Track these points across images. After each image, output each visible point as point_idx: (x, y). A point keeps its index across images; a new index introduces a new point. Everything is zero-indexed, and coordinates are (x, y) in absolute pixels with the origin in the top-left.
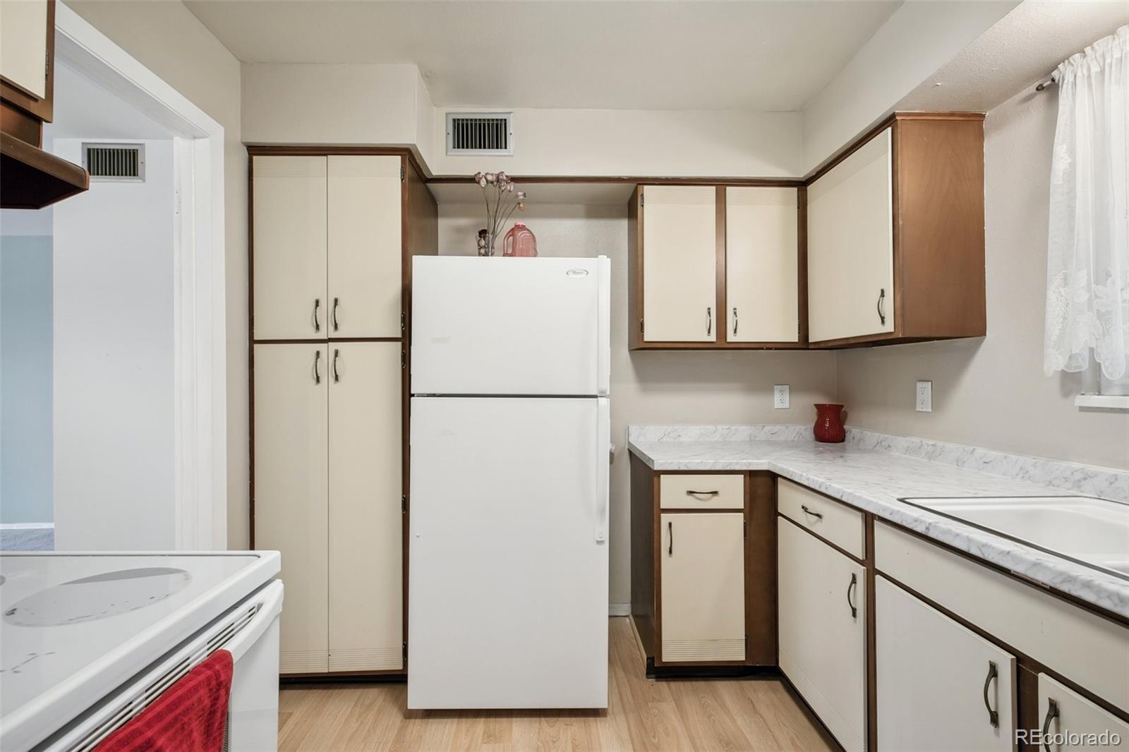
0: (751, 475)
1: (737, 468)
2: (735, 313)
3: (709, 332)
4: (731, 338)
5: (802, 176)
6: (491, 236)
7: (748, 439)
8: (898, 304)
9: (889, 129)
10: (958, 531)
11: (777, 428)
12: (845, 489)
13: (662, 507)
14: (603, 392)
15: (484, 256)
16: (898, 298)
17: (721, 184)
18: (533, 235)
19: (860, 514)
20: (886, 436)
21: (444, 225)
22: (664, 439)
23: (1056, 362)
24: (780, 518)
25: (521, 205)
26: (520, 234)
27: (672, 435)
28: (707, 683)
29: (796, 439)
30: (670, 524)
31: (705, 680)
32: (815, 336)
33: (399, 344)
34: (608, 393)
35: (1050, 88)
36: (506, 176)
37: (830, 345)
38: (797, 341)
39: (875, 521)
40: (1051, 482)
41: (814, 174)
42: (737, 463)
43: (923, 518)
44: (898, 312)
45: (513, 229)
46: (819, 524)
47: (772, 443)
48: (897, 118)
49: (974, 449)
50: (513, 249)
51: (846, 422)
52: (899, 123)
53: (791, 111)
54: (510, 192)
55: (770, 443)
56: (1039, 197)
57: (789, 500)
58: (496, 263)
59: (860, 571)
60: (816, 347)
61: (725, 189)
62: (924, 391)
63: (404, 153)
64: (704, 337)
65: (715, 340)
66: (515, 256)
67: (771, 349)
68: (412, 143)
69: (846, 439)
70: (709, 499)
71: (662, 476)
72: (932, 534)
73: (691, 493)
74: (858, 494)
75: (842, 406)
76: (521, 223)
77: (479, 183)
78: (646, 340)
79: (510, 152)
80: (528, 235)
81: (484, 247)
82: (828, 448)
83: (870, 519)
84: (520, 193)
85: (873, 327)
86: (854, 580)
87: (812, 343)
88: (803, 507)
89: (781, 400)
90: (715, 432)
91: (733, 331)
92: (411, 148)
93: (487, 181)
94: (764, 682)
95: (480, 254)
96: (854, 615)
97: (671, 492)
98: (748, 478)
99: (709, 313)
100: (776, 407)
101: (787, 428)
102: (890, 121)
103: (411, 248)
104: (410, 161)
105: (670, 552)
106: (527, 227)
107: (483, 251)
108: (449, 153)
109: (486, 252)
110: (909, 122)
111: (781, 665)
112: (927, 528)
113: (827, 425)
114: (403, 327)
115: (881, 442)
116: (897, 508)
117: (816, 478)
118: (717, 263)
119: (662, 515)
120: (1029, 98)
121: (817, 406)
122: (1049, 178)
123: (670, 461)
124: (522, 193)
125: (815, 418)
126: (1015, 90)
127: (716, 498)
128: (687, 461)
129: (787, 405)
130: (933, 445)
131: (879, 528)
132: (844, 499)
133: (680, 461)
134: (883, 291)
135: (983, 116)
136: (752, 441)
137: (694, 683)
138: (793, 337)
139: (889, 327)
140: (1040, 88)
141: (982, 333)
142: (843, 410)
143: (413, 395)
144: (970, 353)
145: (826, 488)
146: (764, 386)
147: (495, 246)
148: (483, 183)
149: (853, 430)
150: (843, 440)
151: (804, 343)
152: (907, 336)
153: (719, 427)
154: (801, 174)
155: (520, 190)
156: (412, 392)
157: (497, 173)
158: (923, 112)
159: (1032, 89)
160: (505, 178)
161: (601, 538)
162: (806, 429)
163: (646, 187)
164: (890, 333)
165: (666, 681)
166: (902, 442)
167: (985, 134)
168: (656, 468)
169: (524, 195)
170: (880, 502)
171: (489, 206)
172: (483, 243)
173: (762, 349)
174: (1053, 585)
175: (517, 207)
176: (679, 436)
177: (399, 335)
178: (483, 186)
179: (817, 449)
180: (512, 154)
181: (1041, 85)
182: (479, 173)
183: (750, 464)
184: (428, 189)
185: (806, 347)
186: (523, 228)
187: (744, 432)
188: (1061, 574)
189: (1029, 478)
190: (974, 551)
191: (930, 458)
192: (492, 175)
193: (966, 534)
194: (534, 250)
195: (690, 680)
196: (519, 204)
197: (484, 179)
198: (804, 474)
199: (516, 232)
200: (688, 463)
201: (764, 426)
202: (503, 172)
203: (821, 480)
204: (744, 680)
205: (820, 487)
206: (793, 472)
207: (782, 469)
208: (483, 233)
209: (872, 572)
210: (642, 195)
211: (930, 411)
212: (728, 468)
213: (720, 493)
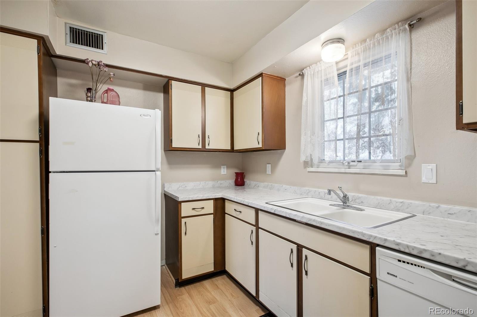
0: (216, 200)
1: (211, 198)
2: (209, 137)
3: (199, 144)
4: (207, 147)
5: (232, 88)
6: (94, 92)
7: (212, 186)
8: (263, 138)
9: (261, 78)
10: (283, 211)
11: (222, 182)
12: (250, 202)
13: (182, 216)
14: (158, 169)
15: (90, 101)
16: (263, 136)
17: (204, 86)
18: (118, 94)
19: (254, 209)
20: (258, 183)
21: (61, 82)
22: (180, 188)
23: (303, 158)
24: (226, 215)
25: (111, 79)
26: (111, 93)
27: (183, 186)
28: (200, 283)
29: (229, 185)
30: (185, 223)
31: (199, 282)
32: (236, 148)
33: (38, 144)
34: (160, 169)
35: (302, 75)
36: (103, 63)
37: (241, 151)
38: (230, 149)
39: (259, 211)
40: (301, 194)
41: (236, 88)
42: (211, 196)
43: (273, 208)
44: (263, 141)
45: (107, 90)
46: (240, 215)
47: (220, 188)
48: (263, 75)
49: (282, 186)
50: (107, 100)
51: (245, 179)
52: (264, 76)
53: (229, 63)
54: (106, 71)
55: (220, 187)
56: (299, 108)
57: (229, 208)
58: (97, 106)
59: (254, 229)
60: (236, 151)
61: (205, 88)
62: (269, 167)
63: (40, 39)
64: (197, 146)
65: (201, 148)
66: (108, 104)
67: (220, 152)
68: (46, 35)
69: (245, 184)
70: (201, 210)
71: (182, 203)
72: (276, 213)
73: (194, 209)
74: (254, 203)
75: (244, 173)
76: (111, 87)
77: (88, 64)
78: (173, 146)
79: (105, 52)
80: (115, 94)
81: (90, 97)
82: (240, 188)
83: (257, 210)
84: (111, 73)
85: (255, 145)
86: (252, 233)
87: (235, 150)
88: (235, 210)
89: (224, 171)
90: (200, 184)
91: (208, 145)
92: (44, 37)
93: (93, 64)
94: (220, 277)
95: (87, 100)
96: (252, 244)
97: (185, 210)
98: (215, 201)
99: (199, 137)
100: (222, 174)
101: (226, 182)
102: (261, 75)
103: (45, 92)
104: (42, 43)
105: (186, 234)
106: (114, 90)
107: (89, 99)
108: (67, 45)
109: (91, 99)
110: (267, 77)
111: (226, 269)
112: (275, 211)
113: (239, 180)
114: (40, 135)
115: (256, 185)
116: (266, 206)
117: (239, 199)
118: (202, 117)
119: (182, 219)
120: (297, 77)
121: (236, 173)
122: (302, 102)
123: (185, 197)
124: (113, 74)
125: (235, 178)
126: (293, 74)
127: (203, 210)
128: (192, 196)
129: (225, 173)
130: (271, 185)
131: (260, 213)
132: (249, 205)
133: (190, 196)
134: (259, 133)
135: (285, 79)
136: (214, 187)
137: (195, 284)
138: (229, 148)
139: (260, 146)
140: (300, 75)
141: (285, 149)
142: (244, 174)
143: (50, 172)
144: (282, 154)
145: (243, 202)
146: (217, 166)
147: (97, 97)
148: (90, 64)
149: (247, 181)
150: (244, 185)
151: (232, 150)
152: (265, 149)
153: (201, 182)
154: (232, 87)
155: (112, 72)
156: (50, 170)
157: (98, 61)
158: (270, 74)
159: (298, 74)
160: (103, 64)
161: (157, 232)
162: (232, 182)
163: (173, 81)
164: (261, 148)
165: (184, 287)
166: (262, 184)
167: (286, 85)
168: (180, 200)
169: (114, 75)
170: (261, 204)
171: (93, 76)
172: (89, 94)
173: (217, 152)
174: (306, 222)
175: (109, 79)
176: (186, 187)
177: (38, 139)
178: (90, 66)
179: (236, 189)
180: (106, 53)
181: (300, 74)
182: (88, 59)
183: (215, 196)
184: (52, 61)
185: (233, 151)
186: (112, 90)
187: (210, 184)
188: (308, 219)
189: (296, 193)
190: (288, 216)
191: (270, 189)
192: (95, 61)
193: (286, 211)
194: (119, 102)
195: (193, 284)
196: (110, 78)
197: (91, 63)
198: (235, 198)
199: (108, 92)
200: (193, 197)
201: (218, 181)
202: (102, 61)
203: (241, 199)
204: (214, 278)
205: (241, 201)
206: (231, 197)
207: (227, 196)
208: (89, 90)
209: (258, 228)
210: (171, 84)
211: (270, 173)
212: (208, 198)
213: (205, 208)
